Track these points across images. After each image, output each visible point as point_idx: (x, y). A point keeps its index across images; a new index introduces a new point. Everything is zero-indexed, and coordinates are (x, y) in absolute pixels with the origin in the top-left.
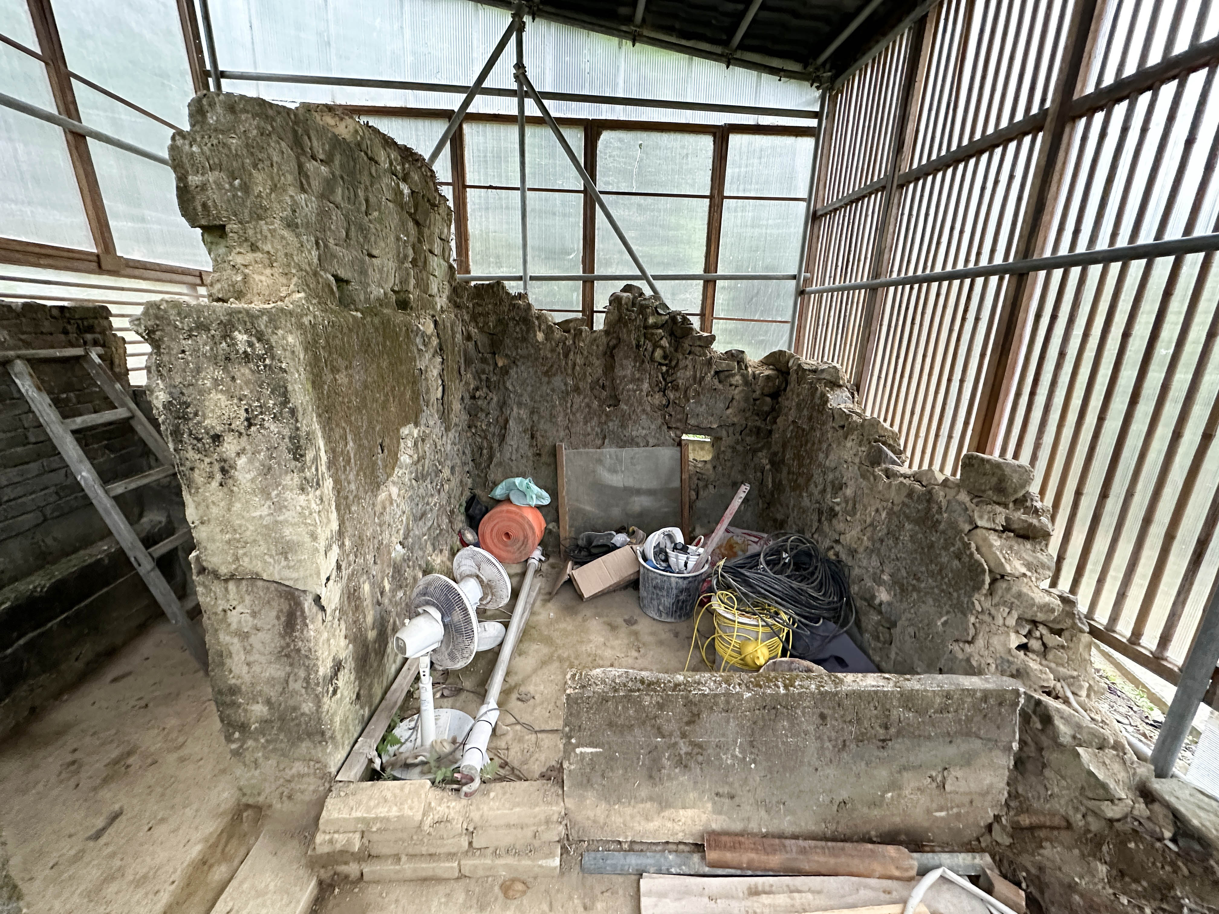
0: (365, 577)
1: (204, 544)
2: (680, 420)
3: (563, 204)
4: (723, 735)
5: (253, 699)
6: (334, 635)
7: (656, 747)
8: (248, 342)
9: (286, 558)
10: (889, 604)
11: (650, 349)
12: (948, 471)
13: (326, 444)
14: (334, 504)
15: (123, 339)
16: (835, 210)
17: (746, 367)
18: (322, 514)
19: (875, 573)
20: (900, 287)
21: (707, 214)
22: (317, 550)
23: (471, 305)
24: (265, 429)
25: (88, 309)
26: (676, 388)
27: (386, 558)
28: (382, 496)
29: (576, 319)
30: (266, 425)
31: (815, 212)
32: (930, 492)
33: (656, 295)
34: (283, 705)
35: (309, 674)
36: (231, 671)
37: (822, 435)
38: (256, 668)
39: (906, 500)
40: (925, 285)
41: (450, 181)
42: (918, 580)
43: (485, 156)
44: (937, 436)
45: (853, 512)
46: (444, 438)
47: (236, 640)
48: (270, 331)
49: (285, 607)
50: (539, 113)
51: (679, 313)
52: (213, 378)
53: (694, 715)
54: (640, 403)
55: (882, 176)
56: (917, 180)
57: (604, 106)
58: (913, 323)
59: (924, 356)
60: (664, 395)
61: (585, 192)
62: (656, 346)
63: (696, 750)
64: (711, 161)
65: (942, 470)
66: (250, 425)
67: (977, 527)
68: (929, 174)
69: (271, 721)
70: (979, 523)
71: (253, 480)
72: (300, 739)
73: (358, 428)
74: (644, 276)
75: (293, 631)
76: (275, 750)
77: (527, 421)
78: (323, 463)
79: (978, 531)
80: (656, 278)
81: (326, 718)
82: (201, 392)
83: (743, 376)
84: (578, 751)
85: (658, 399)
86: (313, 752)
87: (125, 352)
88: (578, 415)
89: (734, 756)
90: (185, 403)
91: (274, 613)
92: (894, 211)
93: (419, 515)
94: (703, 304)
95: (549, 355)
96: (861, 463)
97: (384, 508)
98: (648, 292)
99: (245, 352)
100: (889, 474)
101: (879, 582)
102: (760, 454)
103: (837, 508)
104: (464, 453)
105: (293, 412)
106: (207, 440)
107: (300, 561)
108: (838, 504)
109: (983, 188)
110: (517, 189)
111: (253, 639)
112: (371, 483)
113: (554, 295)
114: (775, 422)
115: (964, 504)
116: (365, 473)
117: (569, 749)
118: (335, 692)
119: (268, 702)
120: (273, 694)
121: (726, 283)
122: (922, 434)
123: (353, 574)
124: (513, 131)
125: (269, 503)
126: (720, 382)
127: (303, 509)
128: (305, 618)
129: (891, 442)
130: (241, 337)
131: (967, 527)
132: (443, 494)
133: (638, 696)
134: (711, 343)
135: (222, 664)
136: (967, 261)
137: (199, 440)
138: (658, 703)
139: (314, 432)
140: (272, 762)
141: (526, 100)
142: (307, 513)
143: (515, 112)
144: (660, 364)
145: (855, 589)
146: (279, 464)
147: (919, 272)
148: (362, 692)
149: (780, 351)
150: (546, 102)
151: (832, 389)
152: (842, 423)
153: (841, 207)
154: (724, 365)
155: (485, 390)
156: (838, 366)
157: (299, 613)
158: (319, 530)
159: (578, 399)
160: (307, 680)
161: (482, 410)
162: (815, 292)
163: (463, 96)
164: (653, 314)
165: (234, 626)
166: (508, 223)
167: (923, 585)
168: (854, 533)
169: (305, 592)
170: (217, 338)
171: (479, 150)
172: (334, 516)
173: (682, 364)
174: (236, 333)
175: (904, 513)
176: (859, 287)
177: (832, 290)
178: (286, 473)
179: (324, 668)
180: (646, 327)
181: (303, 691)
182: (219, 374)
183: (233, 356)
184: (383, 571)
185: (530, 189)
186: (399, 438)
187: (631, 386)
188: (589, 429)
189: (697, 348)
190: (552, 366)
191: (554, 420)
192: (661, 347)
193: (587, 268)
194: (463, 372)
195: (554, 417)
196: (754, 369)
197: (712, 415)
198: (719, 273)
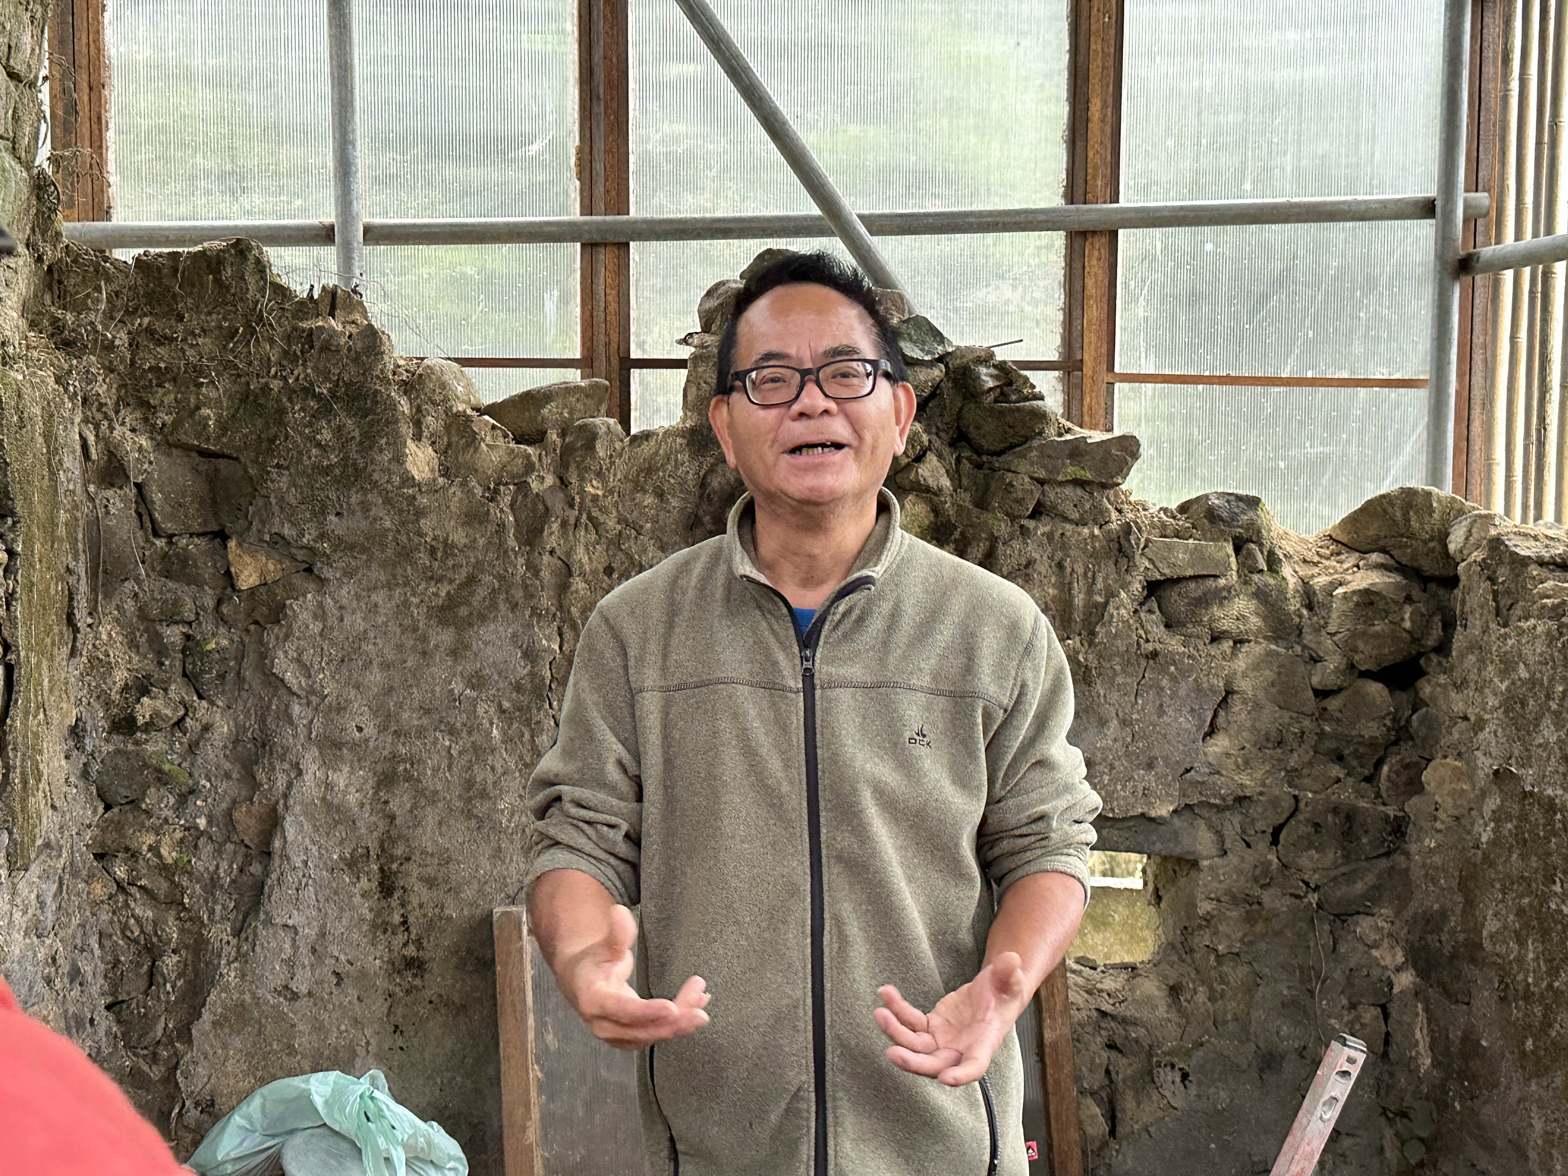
17: (1273, 563)
23: (122, 339)
77: (366, 818)
80: (879, 225)
83: (1261, 595)
94: (1071, 322)
95: (459, 537)
102: (1364, 926)
104: (75, 974)
114: (1415, 786)
121: (1156, 238)
126: (1170, 625)
134: (1123, 469)
149: (1403, 494)
154: (1181, 555)
155: (177, 689)
161: (162, 778)
189: (1068, 491)
190: (471, 581)
191: (481, 808)
192: (923, 491)
193: (599, 191)
194: (82, 618)
195: (484, 795)
196: (1305, 571)
197: (1150, 765)
198: (1128, 199)
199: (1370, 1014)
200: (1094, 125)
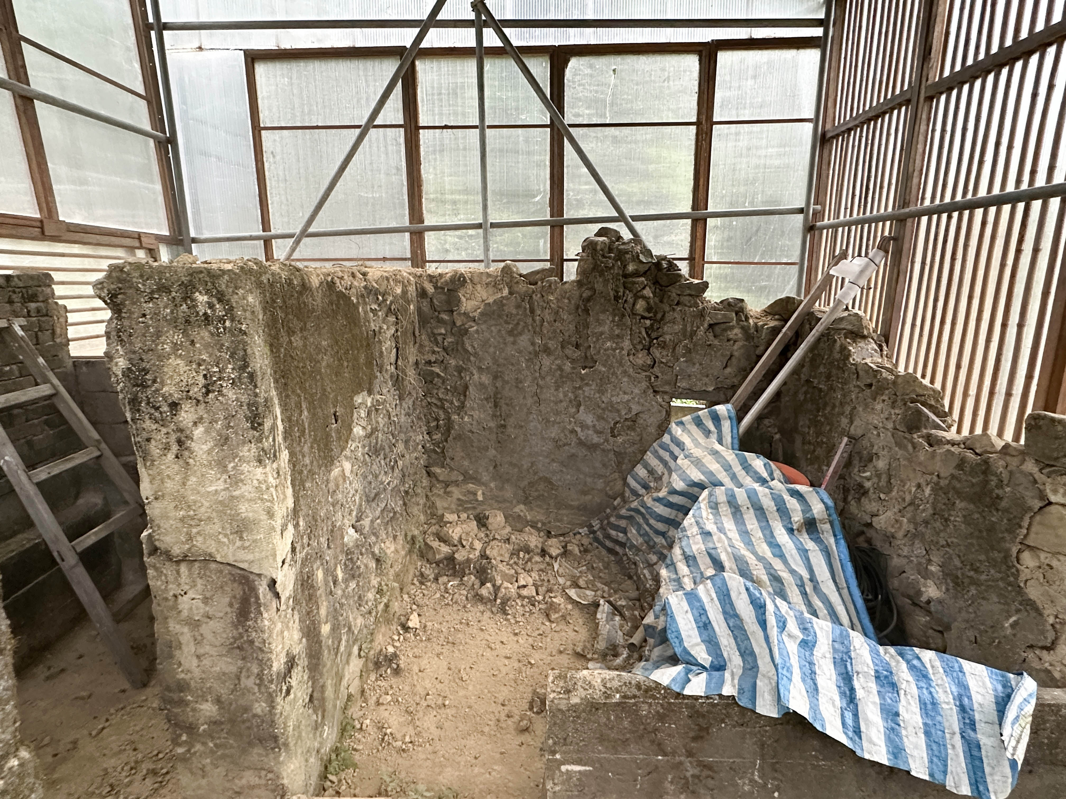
0: (318, 563)
1: (157, 522)
2: (668, 383)
3: (527, 141)
4: (739, 756)
5: (203, 696)
6: (288, 627)
7: (657, 767)
8: (209, 303)
9: (241, 538)
10: (940, 602)
11: (631, 300)
12: (1009, 435)
13: (282, 413)
14: (289, 478)
15: (65, 307)
16: (849, 130)
17: (747, 318)
18: (279, 489)
19: (920, 564)
20: (935, 217)
21: (693, 142)
22: (273, 529)
24: (223, 395)
25: (32, 277)
26: (663, 346)
27: (339, 542)
28: (336, 472)
29: (543, 270)
30: (225, 391)
31: (824, 135)
32: (986, 462)
33: (637, 238)
34: (234, 706)
35: (262, 671)
36: (180, 664)
37: (844, 396)
38: (206, 662)
39: (956, 472)
40: (967, 213)
41: (402, 122)
42: (976, 570)
43: (440, 94)
44: (992, 393)
45: (889, 488)
46: (398, 409)
47: (186, 630)
48: (231, 290)
49: (239, 592)
50: (499, 43)
51: (665, 258)
52: (172, 342)
53: (701, 729)
54: (621, 364)
55: (906, 88)
56: (950, 89)
57: (572, 31)
58: (953, 258)
59: (970, 298)
60: (649, 353)
61: (552, 126)
62: (637, 297)
63: (706, 772)
64: (696, 83)
65: (1000, 434)
66: (208, 392)
67: (1050, 503)
68: (964, 83)
69: (222, 723)
70: (1053, 498)
71: (209, 452)
72: (251, 744)
73: (312, 395)
74: (621, 217)
75: (247, 620)
76: (223, 757)
77: (490, 387)
78: (280, 432)
79: (1052, 508)
80: (635, 218)
81: (280, 721)
82: (161, 358)
83: (743, 328)
84: (564, 768)
85: (641, 358)
86: (266, 760)
87: (67, 321)
88: (548, 378)
89: (752, 781)
90: (144, 369)
91: (227, 600)
92: (923, 127)
93: (372, 495)
94: (691, 246)
95: (514, 312)
96: (895, 429)
97: (337, 486)
98: (626, 235)
99: (205, 314)
100: (932, 441)
101: (926, 575)
103: (868, 484)
104: (418, 425)
105: (252, 376)
106: (165, 408)
107: (255, 541)
108: (868, 479)
109: (1035, 95)
110: (475, 127)
111: (204, 629)
112: (325, 458)
113: (518, 244)
115: (1031, 474)
116: (319, 445)
117: (552, 766)
118: (288, 692)
119: (218, 701)
120: (224, 691)
121: (718, 221)
122: (973, 391)
123: (306, 559)
124: (471, 65)
125: (225, 476)
126: (715, 336)
127: (260, 483)
128: (259, 605)
129: (933, 403)
130: (202, 298)
131: (1037, 504)
132: (397, 471)
133: (635, 704)
134: (704, 291)
135: (171, 656)
136: (1019, 181)
137: (157, 409)
138: (658, 712)
139: (272, 399)
140: (221, 770)
141: (485, 30)
142: (264, 487)
143: (472, 43)
144: (644, 318)
145: (894, 583)
146: (237, 434)
147: (959, 198)
148: (315, 695)
149: (788, 298)
150: (507, 31)
151: (854, 342)
152: (869, 381)
153: (857, 126)
154: (720, 316)
155: (443, 353)
156: (861, 313)
157: (253, 600)
158: (276, 507)
159: (546, 361)
160: (260, 676)
161: (438, 376)
162: (828, 227)
163: (416, 31)
164: (633, 260)
165: (185, 613)
166: (466, 165)
167: (983, 577)
168: (889, 513)
169: (259, 575)
170: (178, 300)
171: (433, 88)
172: (289, 491)
173: (669, 316)
174: (197, 294)
175: (954, 488)
176: (883, 219)
177: (849, 224)
178: (244, 443)
179: (278, 664)
180: (625, 276)
181: (256, 689)
182: (178, 338)
183: (193, 319)
184: (336, 557)
185: (490, 127)
186: (353, 407)
187: (609, 344)
188: (561, 395)
189: (687, 298)
190: (518, 324)
191: (520, 385)
192: (644, 297)
193: (555, 210)
194: (417, 333)
195: (521, 382)
196: (756, 321)
197: (707, 376)
198: (710, 210)
199: (766, 446)
200: (701, 187)
